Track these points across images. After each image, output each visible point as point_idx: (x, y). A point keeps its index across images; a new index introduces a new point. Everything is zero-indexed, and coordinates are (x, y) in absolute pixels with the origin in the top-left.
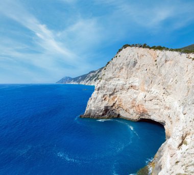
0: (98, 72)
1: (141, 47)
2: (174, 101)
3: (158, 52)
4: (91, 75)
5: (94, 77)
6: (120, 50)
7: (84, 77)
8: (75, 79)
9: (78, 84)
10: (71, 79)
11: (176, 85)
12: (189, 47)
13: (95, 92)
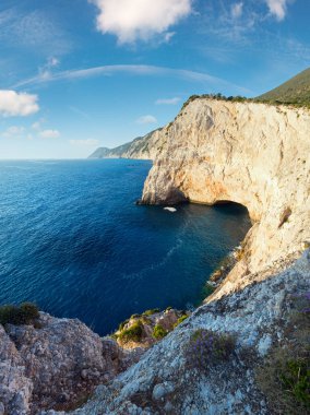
0: (147, 139)
1: (214, 98)
2: (262, 172)
3: (238, 105)
4: (137, 143)
5: (141, 145)
6: (186, 104)
7: (127, 147)
8: (114, 151)
9: (118, 157)
10: (108, 151)
11: (265, 152)
12: (290, 86)
13: (155, 168)
